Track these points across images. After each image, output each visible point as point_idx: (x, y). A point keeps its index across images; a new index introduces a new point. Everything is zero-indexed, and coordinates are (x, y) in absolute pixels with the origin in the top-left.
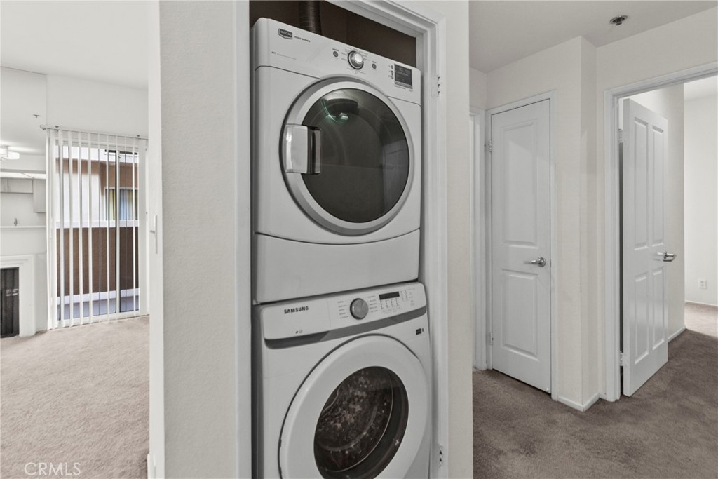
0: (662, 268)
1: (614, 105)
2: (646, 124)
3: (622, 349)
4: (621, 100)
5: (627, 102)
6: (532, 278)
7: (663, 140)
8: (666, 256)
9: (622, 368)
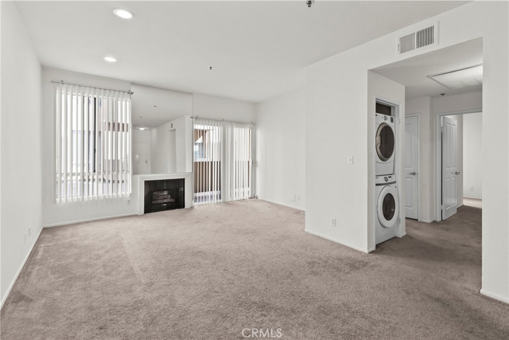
0: (455, 177)
1: (440, 118)
2: (450, 124)
3: (442, 204)
4: (442, 117)
5: (444, 118)
6: (410, 179)
7: (455, 129)
8: (456, 173)
9: (442, 211)
